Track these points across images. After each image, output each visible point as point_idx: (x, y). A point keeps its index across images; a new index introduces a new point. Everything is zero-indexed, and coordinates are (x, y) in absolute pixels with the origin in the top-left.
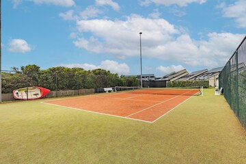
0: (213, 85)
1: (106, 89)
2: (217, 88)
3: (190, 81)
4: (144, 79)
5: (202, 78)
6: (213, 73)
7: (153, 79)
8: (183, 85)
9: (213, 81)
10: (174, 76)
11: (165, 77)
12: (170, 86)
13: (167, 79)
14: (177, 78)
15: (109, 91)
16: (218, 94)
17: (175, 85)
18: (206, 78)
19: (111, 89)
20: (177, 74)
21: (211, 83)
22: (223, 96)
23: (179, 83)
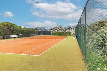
0: (73, 34)
1: (11, 36)
2: (75, 35)
3: (63, 32)
4: (38, 30)
5: (68, 30)
6: (73, 28)
7: (45, 30)
8: (59, 34)
9: (73, 32)
10: (56, 29)
11: (51, 30)
12: (53, 34)
13: (52, 30)
14: (57, 30)
15: (14, 38)
16: (74, 38)
17: (56, 34)
18: (70, 30)
19: (16, 36)
20: (57, 28)
21: (72, 33)
22: (76, 39)
23: (58, 33)
